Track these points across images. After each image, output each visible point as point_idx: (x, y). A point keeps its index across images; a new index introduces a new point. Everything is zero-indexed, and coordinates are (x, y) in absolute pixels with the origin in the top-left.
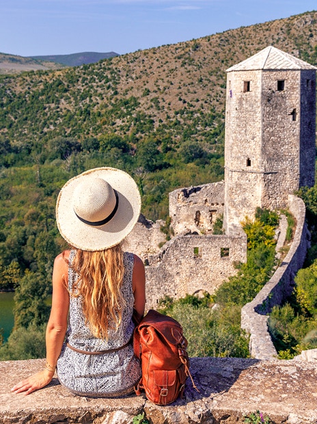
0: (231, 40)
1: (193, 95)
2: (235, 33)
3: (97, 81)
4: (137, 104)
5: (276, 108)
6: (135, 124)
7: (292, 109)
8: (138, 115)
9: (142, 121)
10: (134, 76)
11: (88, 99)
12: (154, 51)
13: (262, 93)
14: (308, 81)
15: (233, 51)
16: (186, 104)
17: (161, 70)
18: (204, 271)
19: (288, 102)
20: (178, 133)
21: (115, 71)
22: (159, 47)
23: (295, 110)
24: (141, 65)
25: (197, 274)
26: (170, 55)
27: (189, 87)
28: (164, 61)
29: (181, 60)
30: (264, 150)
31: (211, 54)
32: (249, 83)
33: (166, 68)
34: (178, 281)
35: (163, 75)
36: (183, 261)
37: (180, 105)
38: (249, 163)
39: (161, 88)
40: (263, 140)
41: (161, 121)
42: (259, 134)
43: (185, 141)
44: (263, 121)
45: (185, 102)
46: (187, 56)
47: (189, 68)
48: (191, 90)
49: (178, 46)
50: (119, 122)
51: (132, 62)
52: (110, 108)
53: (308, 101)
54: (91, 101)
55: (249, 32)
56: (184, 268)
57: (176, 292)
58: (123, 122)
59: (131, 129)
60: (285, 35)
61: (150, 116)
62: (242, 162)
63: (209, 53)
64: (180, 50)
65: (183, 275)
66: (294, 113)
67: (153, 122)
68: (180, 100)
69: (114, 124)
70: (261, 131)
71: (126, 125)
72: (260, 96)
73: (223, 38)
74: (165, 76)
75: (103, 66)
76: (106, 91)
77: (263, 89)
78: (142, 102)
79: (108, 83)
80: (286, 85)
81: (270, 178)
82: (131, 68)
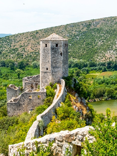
0: (48, 31)
1: (36, 47)
2: (49, 29)
3: (4, 43)
4: (18, 50)
5: (55, 52)
6: (17, 56)
7: (60, 53)
8: (18, 53)
9: (19, 55)
10: (17, 41)
11: (1, 48)
12: (23, 34)
13: (51, 48)
14: (65, 44)
15: (49, 34)
16: (34, 50)
17: (26, 39)
18: (32, 103)
19: (59, 50)
20: (31, 59)
21: (10, 40)
22: (25, 33)
23: (61, 53)
24: (19, 38)
25: (30, 104)
26: (28, 35)
27: (35, 45)
28: (26, 37)
29: (32, 37)
30: (52, 65)
31: (42, 35)
32: (47, 44)
33: (27, 39)
34: (24, 106)
35: (26, 41)
36: (25, 100)
37: (32, 51)
38: (47, 69)
39: (26, 45)
40: (52, 62)
41: (26, 55)
42: (50, 60)
43: (33, 61)
44: (51, 56)
45: (33, 49)
46: (34, 35)
47: (35, 39)
48: (35, 46)
49: (31, 32)
50: (12, 56)
51: (16, 37)
52: (9, 51)
53: (66, 50)
54: (2, 49)
55: (54, 29)
56: (26, 102)
57: (23, 110)
58: (13, 55)
59: (16, 57)
60: (65, 30)
61: (22, 54)
62: (45, 69)
63: (41, 35)
64: (32, 34)
65: (26, 105)
66: (61, 54)
67: (23, 55)
68: (32, 49)
69: (10, 56)
70: (51, 59)
71: (14, 57)
72: (50, 48)
73: (45, 30)
74: (27, 41)
75: (6, 38)
76: (8, 46)
77: (51, 46)
78: (19, 49)
79: (8, 44)
80: (59, 45)
81: (54, 73)
82: (16, 39)
